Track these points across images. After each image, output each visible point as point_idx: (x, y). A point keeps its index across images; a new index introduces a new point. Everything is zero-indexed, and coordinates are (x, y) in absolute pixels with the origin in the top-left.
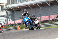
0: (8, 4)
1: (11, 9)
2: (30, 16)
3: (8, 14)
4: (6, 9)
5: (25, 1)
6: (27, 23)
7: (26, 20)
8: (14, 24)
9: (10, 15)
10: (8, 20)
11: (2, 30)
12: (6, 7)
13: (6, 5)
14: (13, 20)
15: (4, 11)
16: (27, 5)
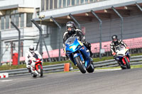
0: (43, 9)
1: (51, 20)
2: (84, 38)
3: (43, 33)
4: (39, 22)
5: (84, 2)
6: (76, 55)
7: (73, 48)
8: (57, 58)
9: (47, 36)
10: (44, 47)
11: (39, 70)
12: (38, 17)
13: (38, 12)
14: (54, 48)
15: (33, 25)
16: (89, 11)
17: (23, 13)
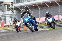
3: (14, 13)
13: (12, 4)
15: (10, 10)
16: (35, 4)
17: (6, 5)
